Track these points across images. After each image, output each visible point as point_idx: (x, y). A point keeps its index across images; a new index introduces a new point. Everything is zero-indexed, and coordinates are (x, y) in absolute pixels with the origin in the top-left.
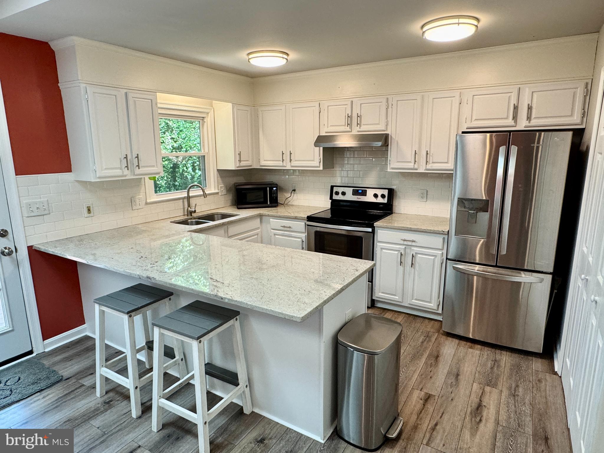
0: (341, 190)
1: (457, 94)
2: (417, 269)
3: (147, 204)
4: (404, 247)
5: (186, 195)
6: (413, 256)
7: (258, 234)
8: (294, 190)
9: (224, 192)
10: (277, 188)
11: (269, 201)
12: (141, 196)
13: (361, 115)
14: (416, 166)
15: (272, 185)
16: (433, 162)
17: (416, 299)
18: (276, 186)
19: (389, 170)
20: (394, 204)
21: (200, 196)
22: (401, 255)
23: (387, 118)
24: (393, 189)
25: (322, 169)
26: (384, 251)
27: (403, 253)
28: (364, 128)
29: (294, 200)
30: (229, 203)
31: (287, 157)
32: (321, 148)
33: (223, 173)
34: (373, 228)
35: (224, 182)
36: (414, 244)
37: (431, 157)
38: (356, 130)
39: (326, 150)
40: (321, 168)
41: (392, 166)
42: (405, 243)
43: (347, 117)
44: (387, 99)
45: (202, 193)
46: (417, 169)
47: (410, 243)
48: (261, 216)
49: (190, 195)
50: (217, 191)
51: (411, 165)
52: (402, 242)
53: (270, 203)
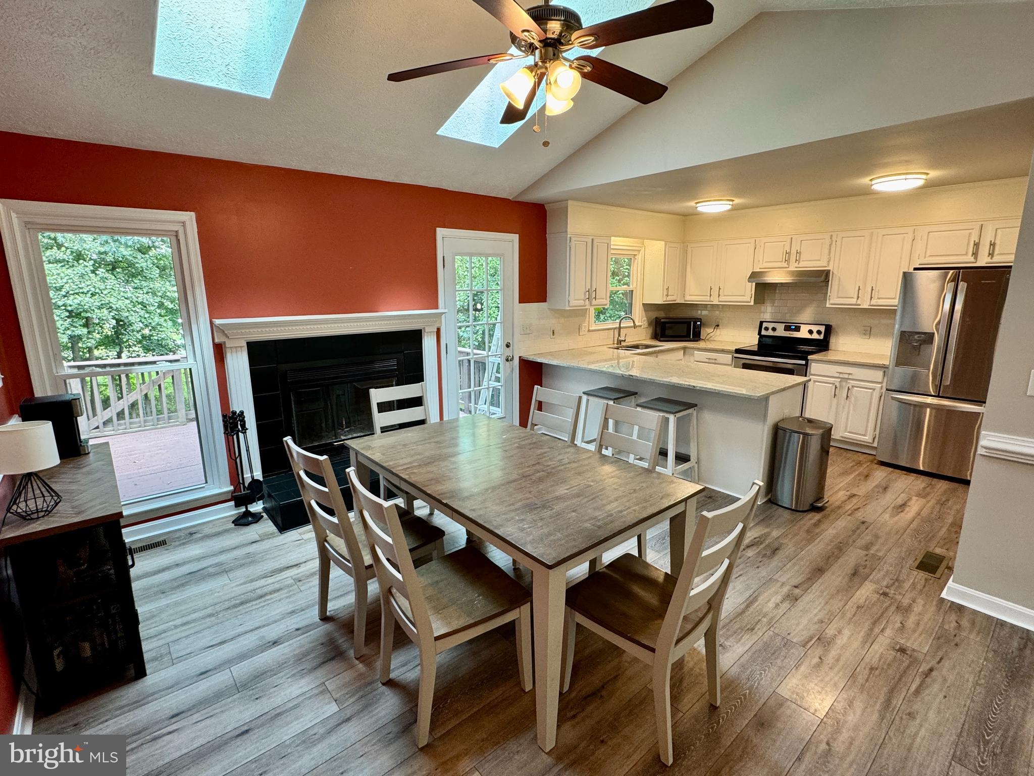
0: (771, 326)
1: (910, 230)
2: (853, 401)
3: (589, 331)
4: (839, 380)
5: (618, 326)
6: (849, 389)
8: (718, 326)
9: (646, 324)
10: (701, 322)
11: (692, 335)
12: (586, 324)
13: (800, 252)
14: (859, 302)
15: (696, 320)
16: (878, 298)
17: (849, 432)
18: (700, 320)
19: (828, 305)
20: (831, 341)
21: (631, 327)
22: (836, 387)
23: (829, 255)
24: (831, 326)
25: (753, 304)
26: (817, 383)
27: (838, 386)
28: (802, 264)
29: (718, 335)
30: (649, 336)
31: (715, 293)
32: (754, 284)
33: (648, 307)
34: (807, 360)
35: (647, 316)
36: (850, 377)
37: (877, 293)
38: (793, 267)
39: (758, 285)
41: (832, 302)
42: (841, 376)
43: (785, 253)
44: (832, 236)
45: (633, 325)
46: (860, 305)
47: (846, 376)
48: (684, 349)
49: (622, 326)
50: (641, 324)
51: (854, 301)
52: (837, 375)
53: (693, 337)
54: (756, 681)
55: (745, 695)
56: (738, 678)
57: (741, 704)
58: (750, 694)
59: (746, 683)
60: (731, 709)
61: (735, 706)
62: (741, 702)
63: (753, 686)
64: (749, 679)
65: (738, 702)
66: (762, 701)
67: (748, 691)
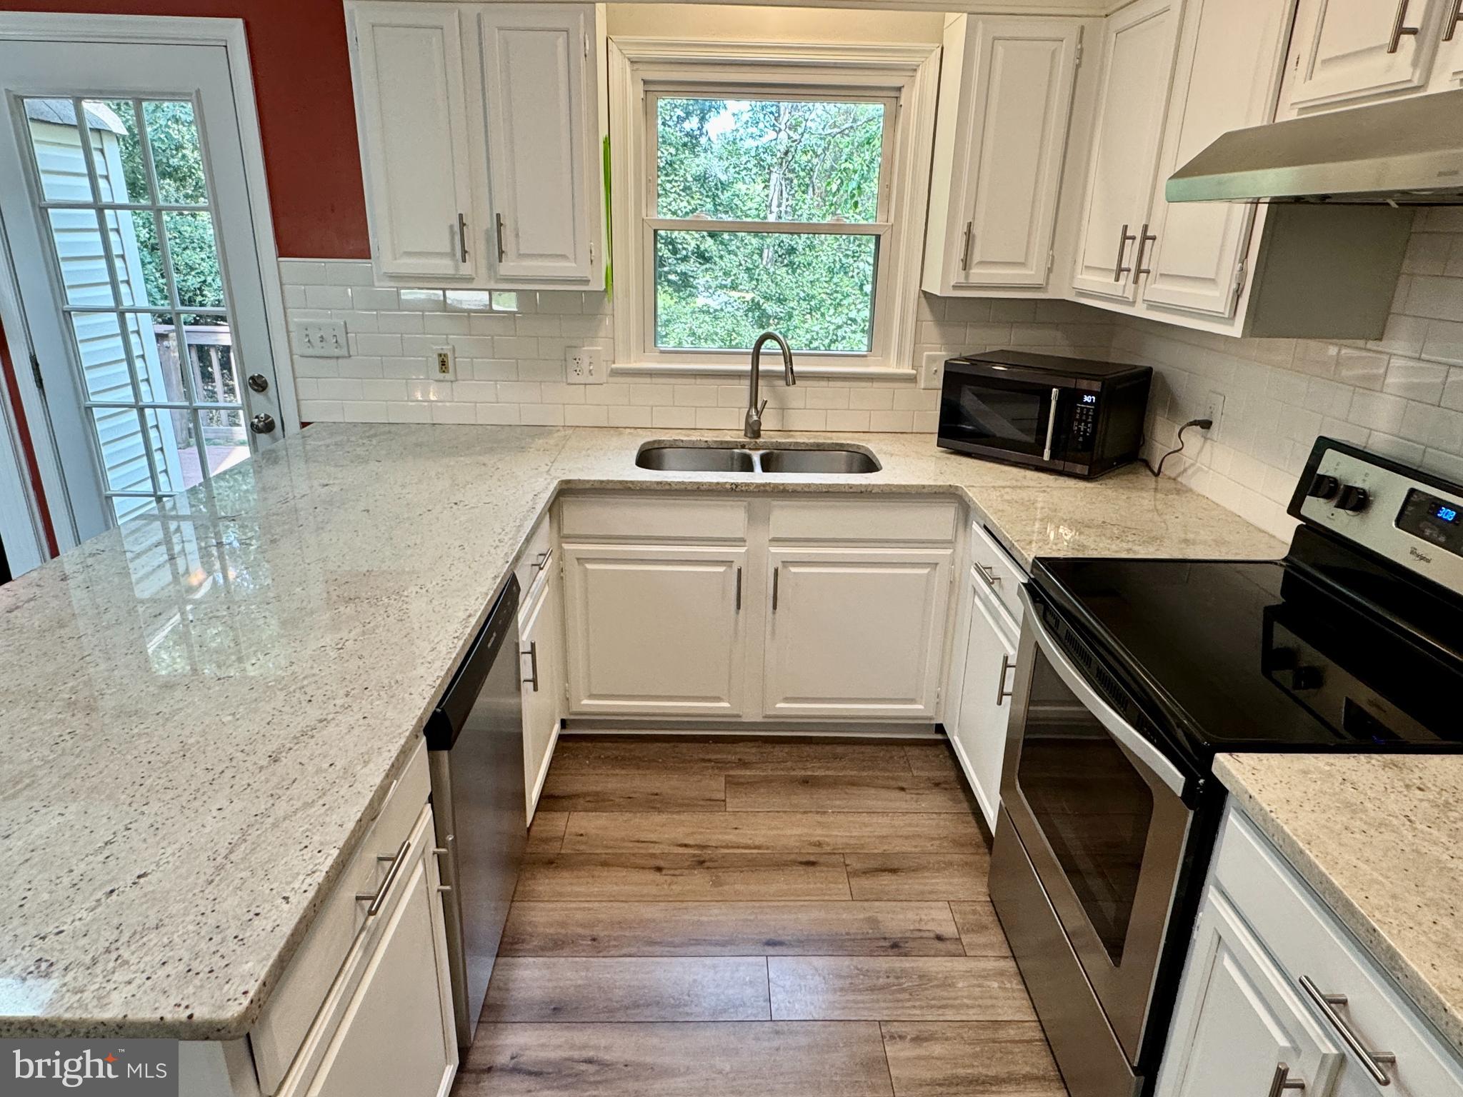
3: (615, 372)
7: (937, 564)
8: (1206, 425)
11: (1051, 449)
25: (1239, 335)
29: (1199, 469)
40: (1236, 330)
53: (1052, 456)
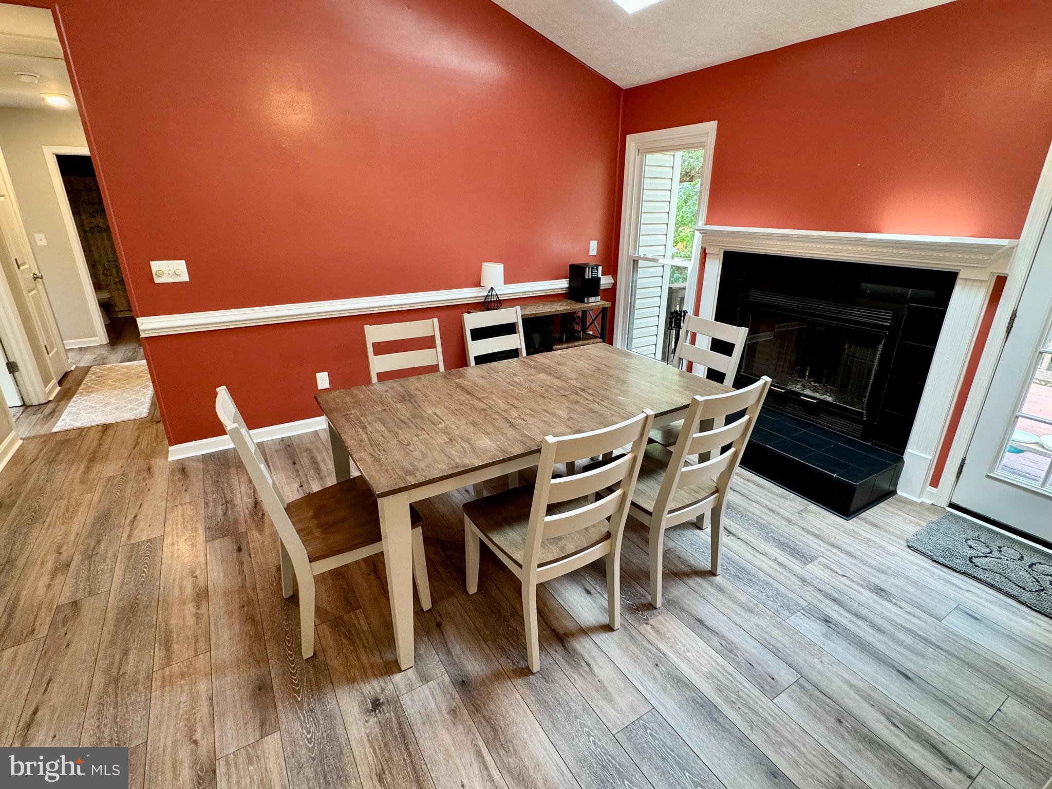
54: (304, 716)
55: (298, 692)
56: (319, 699)
57: (291, 681)
58: (296, 700)
59: (308, 704)
60: (293, 669)
61: (294, 674)
62: (293, 683)
63: (301, 709)
64: (312, 711)
65: (296, 680)
66: (280, 707)
67: (299, 699)
